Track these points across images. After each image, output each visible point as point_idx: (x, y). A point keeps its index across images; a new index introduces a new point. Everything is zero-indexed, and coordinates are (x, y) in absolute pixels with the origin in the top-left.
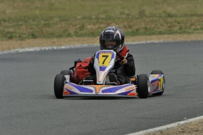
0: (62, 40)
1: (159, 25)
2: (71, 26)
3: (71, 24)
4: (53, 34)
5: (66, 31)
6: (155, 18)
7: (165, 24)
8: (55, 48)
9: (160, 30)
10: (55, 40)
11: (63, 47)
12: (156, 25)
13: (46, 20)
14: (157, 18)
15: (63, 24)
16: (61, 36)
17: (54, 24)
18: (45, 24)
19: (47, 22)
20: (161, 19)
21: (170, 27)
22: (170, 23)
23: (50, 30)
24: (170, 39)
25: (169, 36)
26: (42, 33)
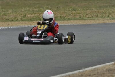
0: (13, 23)
1: (68, 15)
2: (19, 15)
3: (19, 14)
4: (8, 19)
5: (16, 18)
6: (66, 11)
7: (71, 14)
8: (10, 27)
9: (69, 18)
10: (9, 23)
11: (14, 27)
12: (67, 15)
13: (5, 12)
14: (67, 11)
15: (14, 14)
16: (13, 21)
17: (9, 13)
18: (4, 14)
19: (5, 13)
20: (69, 12)
21: (74, 16)
22: (75, 14)
23: (7, 17)
24: (74, 23)
25: (74, 21)
26: (2, 19)
